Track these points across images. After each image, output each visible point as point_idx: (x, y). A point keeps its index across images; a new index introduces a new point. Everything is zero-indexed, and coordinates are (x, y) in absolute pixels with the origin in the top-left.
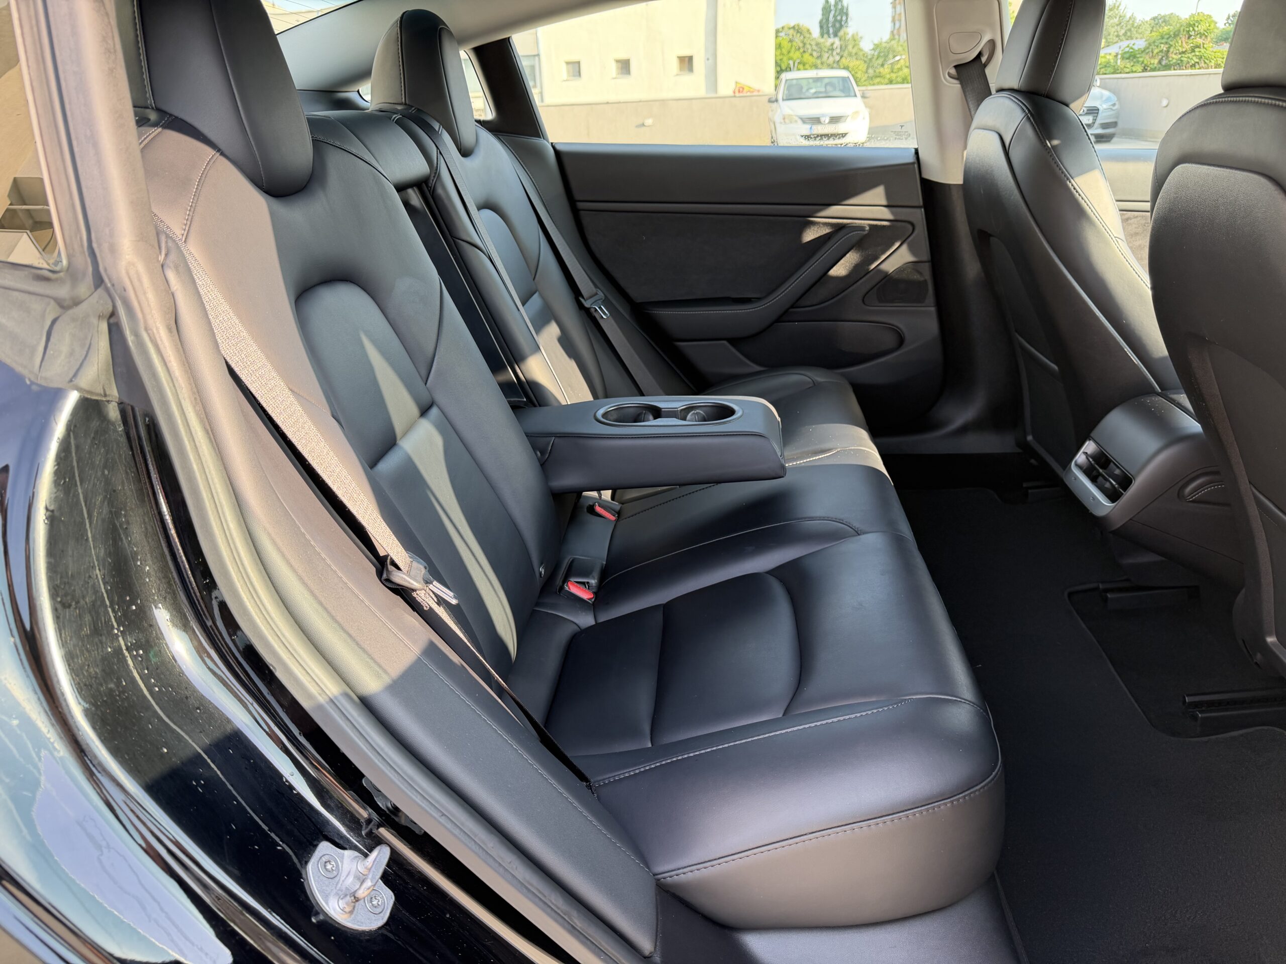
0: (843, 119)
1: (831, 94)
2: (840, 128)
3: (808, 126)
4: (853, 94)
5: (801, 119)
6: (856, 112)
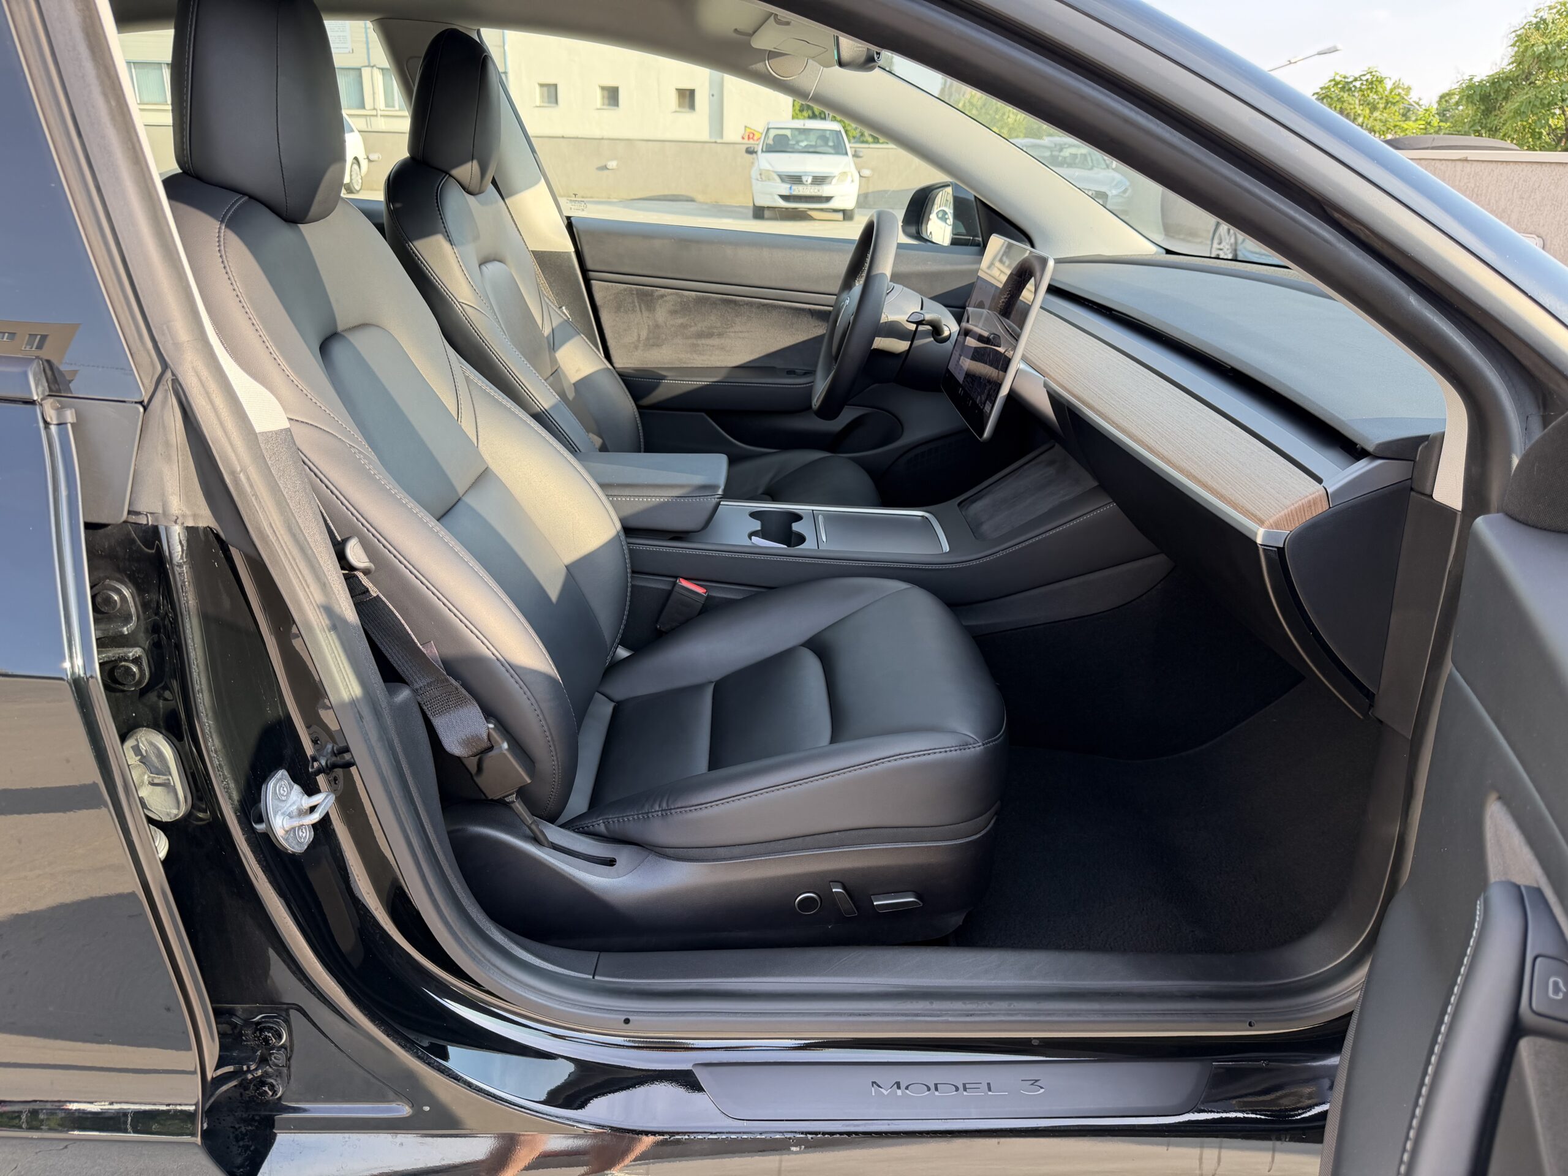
0: (828, 180)
1: (818, 150)
2: (825, 190)
3: (788, 186)
4: (844, 151)
5: (780, 176)
6: (845, 173)
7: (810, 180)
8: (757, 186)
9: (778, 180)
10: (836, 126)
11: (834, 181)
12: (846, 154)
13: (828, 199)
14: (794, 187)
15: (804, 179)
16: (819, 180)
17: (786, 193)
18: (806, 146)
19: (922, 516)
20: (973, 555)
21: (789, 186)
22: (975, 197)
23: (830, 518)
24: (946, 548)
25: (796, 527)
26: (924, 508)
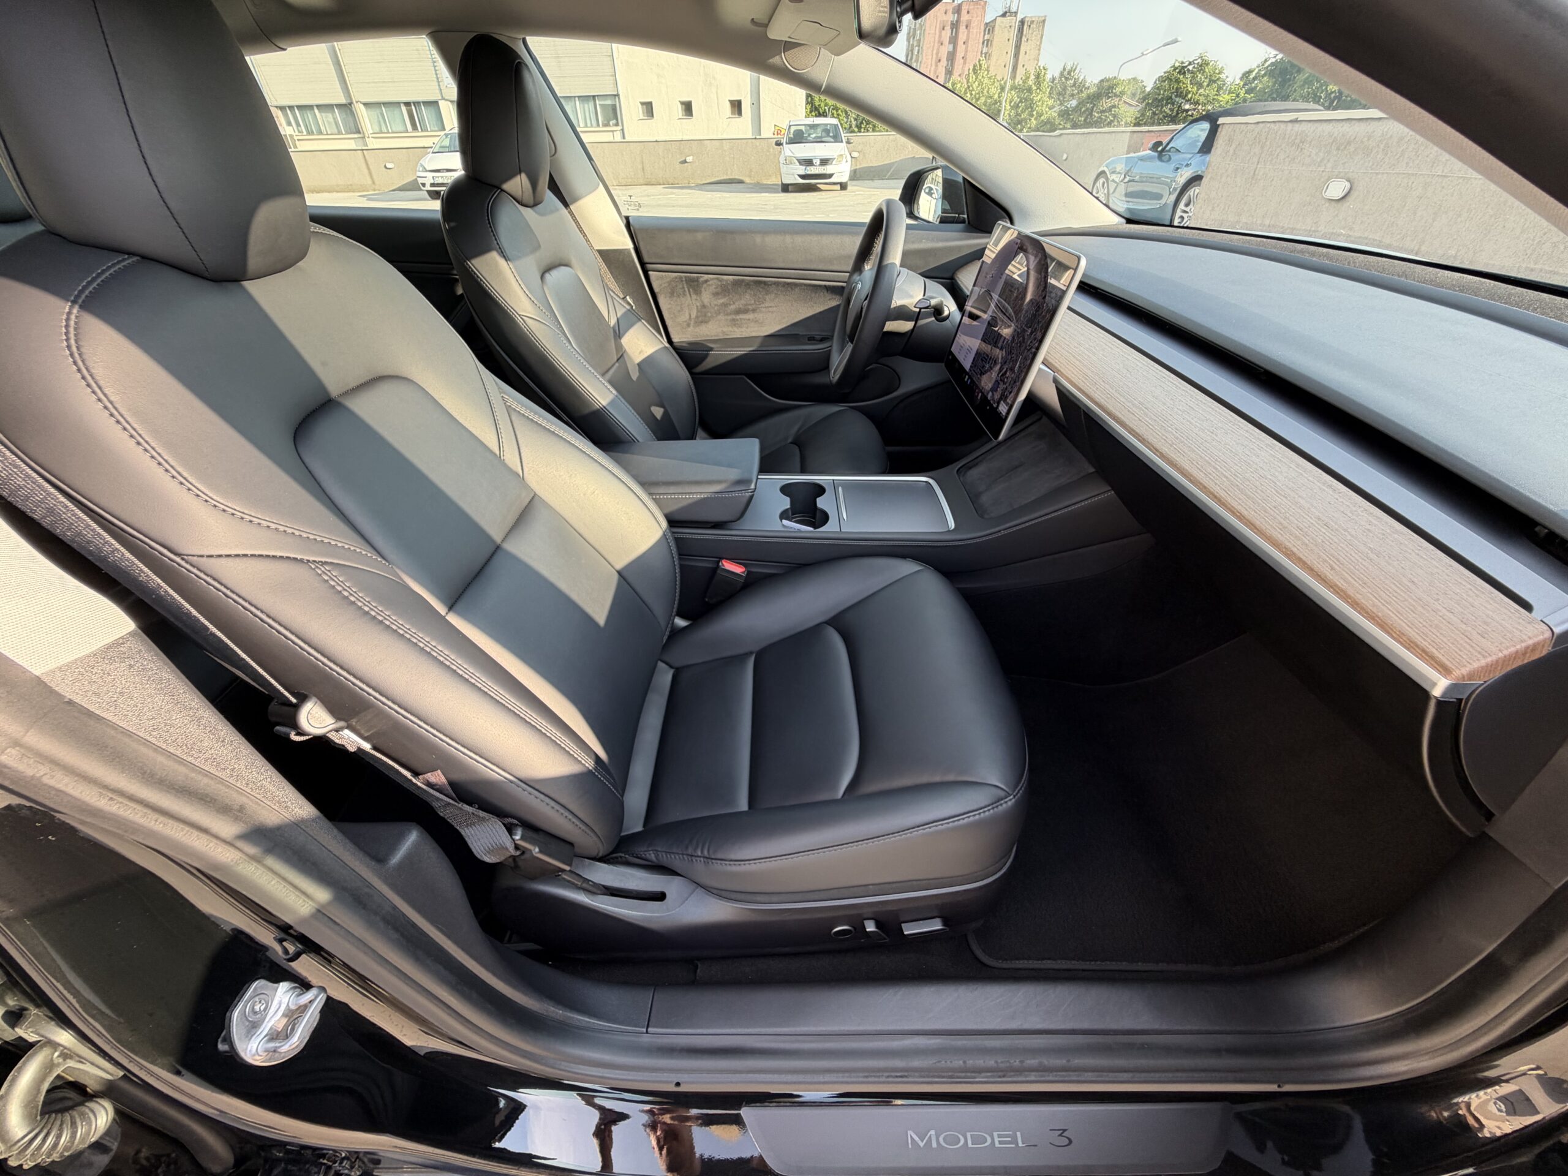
0: (830, 162)
1: (824, 139)
2: (828, 169)
4: (840, 140)
5: (798, 160)
6: (841, 155)
7: (818, 163)
8: (784, 169)
9: (797, 163)
10: (835, 121)
11: (834, 162)
12: (842, 142)
13: (830, 176)
14: (808, 168)
15: (814, 161)
16: (825, 162)
17: (802, 172)
18: (815, 138)
19: (926, 482)
20: (975, 534)
21: (804, 167)
22: (964, 178)
23: (848, 487)
24: (952, 524)
25: (822, 503)
26: (928, 474)
